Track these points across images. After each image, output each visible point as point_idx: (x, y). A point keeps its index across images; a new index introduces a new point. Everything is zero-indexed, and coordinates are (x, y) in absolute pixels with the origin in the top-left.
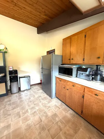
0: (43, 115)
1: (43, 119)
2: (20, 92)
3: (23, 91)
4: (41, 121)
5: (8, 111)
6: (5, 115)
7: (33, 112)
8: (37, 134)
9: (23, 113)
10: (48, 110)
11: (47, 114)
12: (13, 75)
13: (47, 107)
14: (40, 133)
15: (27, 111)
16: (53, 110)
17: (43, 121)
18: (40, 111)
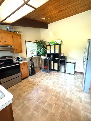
0: (63, 92)
1: (61, 94)
2: (65, 73)
3: (68, 73)
4: (59, 93)
5: (52, 78)
6: (51, 79)
7: (60, 86)
8: (52, 95)
9: (56, 83)
10: (70, 93)
11: (66, 94)
12: (63, 60)
13: (72, 92)
14: (53, 96)
15: (58, 84)
16: (73, 97)
17: (60, 94)
18: (65, 89)
